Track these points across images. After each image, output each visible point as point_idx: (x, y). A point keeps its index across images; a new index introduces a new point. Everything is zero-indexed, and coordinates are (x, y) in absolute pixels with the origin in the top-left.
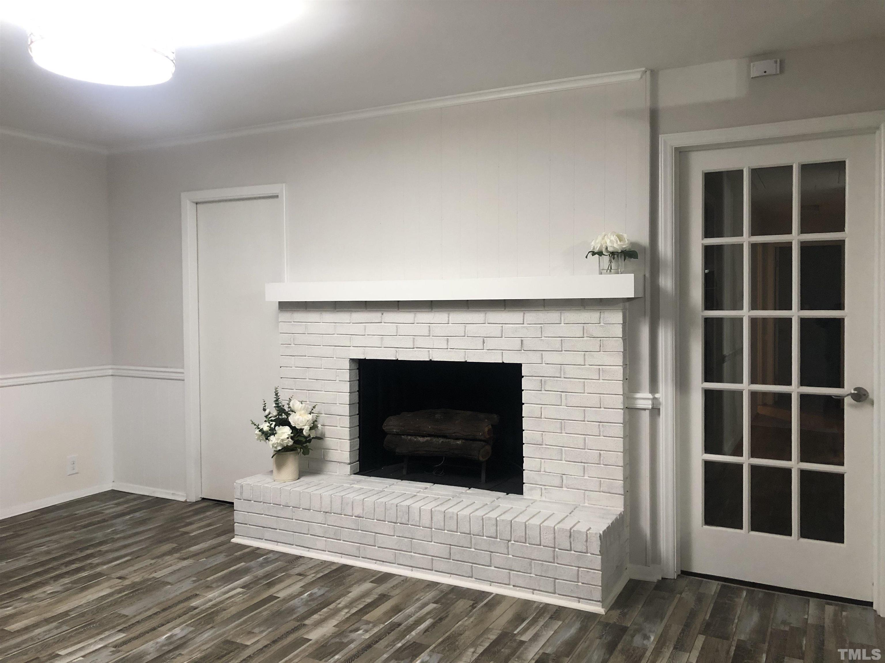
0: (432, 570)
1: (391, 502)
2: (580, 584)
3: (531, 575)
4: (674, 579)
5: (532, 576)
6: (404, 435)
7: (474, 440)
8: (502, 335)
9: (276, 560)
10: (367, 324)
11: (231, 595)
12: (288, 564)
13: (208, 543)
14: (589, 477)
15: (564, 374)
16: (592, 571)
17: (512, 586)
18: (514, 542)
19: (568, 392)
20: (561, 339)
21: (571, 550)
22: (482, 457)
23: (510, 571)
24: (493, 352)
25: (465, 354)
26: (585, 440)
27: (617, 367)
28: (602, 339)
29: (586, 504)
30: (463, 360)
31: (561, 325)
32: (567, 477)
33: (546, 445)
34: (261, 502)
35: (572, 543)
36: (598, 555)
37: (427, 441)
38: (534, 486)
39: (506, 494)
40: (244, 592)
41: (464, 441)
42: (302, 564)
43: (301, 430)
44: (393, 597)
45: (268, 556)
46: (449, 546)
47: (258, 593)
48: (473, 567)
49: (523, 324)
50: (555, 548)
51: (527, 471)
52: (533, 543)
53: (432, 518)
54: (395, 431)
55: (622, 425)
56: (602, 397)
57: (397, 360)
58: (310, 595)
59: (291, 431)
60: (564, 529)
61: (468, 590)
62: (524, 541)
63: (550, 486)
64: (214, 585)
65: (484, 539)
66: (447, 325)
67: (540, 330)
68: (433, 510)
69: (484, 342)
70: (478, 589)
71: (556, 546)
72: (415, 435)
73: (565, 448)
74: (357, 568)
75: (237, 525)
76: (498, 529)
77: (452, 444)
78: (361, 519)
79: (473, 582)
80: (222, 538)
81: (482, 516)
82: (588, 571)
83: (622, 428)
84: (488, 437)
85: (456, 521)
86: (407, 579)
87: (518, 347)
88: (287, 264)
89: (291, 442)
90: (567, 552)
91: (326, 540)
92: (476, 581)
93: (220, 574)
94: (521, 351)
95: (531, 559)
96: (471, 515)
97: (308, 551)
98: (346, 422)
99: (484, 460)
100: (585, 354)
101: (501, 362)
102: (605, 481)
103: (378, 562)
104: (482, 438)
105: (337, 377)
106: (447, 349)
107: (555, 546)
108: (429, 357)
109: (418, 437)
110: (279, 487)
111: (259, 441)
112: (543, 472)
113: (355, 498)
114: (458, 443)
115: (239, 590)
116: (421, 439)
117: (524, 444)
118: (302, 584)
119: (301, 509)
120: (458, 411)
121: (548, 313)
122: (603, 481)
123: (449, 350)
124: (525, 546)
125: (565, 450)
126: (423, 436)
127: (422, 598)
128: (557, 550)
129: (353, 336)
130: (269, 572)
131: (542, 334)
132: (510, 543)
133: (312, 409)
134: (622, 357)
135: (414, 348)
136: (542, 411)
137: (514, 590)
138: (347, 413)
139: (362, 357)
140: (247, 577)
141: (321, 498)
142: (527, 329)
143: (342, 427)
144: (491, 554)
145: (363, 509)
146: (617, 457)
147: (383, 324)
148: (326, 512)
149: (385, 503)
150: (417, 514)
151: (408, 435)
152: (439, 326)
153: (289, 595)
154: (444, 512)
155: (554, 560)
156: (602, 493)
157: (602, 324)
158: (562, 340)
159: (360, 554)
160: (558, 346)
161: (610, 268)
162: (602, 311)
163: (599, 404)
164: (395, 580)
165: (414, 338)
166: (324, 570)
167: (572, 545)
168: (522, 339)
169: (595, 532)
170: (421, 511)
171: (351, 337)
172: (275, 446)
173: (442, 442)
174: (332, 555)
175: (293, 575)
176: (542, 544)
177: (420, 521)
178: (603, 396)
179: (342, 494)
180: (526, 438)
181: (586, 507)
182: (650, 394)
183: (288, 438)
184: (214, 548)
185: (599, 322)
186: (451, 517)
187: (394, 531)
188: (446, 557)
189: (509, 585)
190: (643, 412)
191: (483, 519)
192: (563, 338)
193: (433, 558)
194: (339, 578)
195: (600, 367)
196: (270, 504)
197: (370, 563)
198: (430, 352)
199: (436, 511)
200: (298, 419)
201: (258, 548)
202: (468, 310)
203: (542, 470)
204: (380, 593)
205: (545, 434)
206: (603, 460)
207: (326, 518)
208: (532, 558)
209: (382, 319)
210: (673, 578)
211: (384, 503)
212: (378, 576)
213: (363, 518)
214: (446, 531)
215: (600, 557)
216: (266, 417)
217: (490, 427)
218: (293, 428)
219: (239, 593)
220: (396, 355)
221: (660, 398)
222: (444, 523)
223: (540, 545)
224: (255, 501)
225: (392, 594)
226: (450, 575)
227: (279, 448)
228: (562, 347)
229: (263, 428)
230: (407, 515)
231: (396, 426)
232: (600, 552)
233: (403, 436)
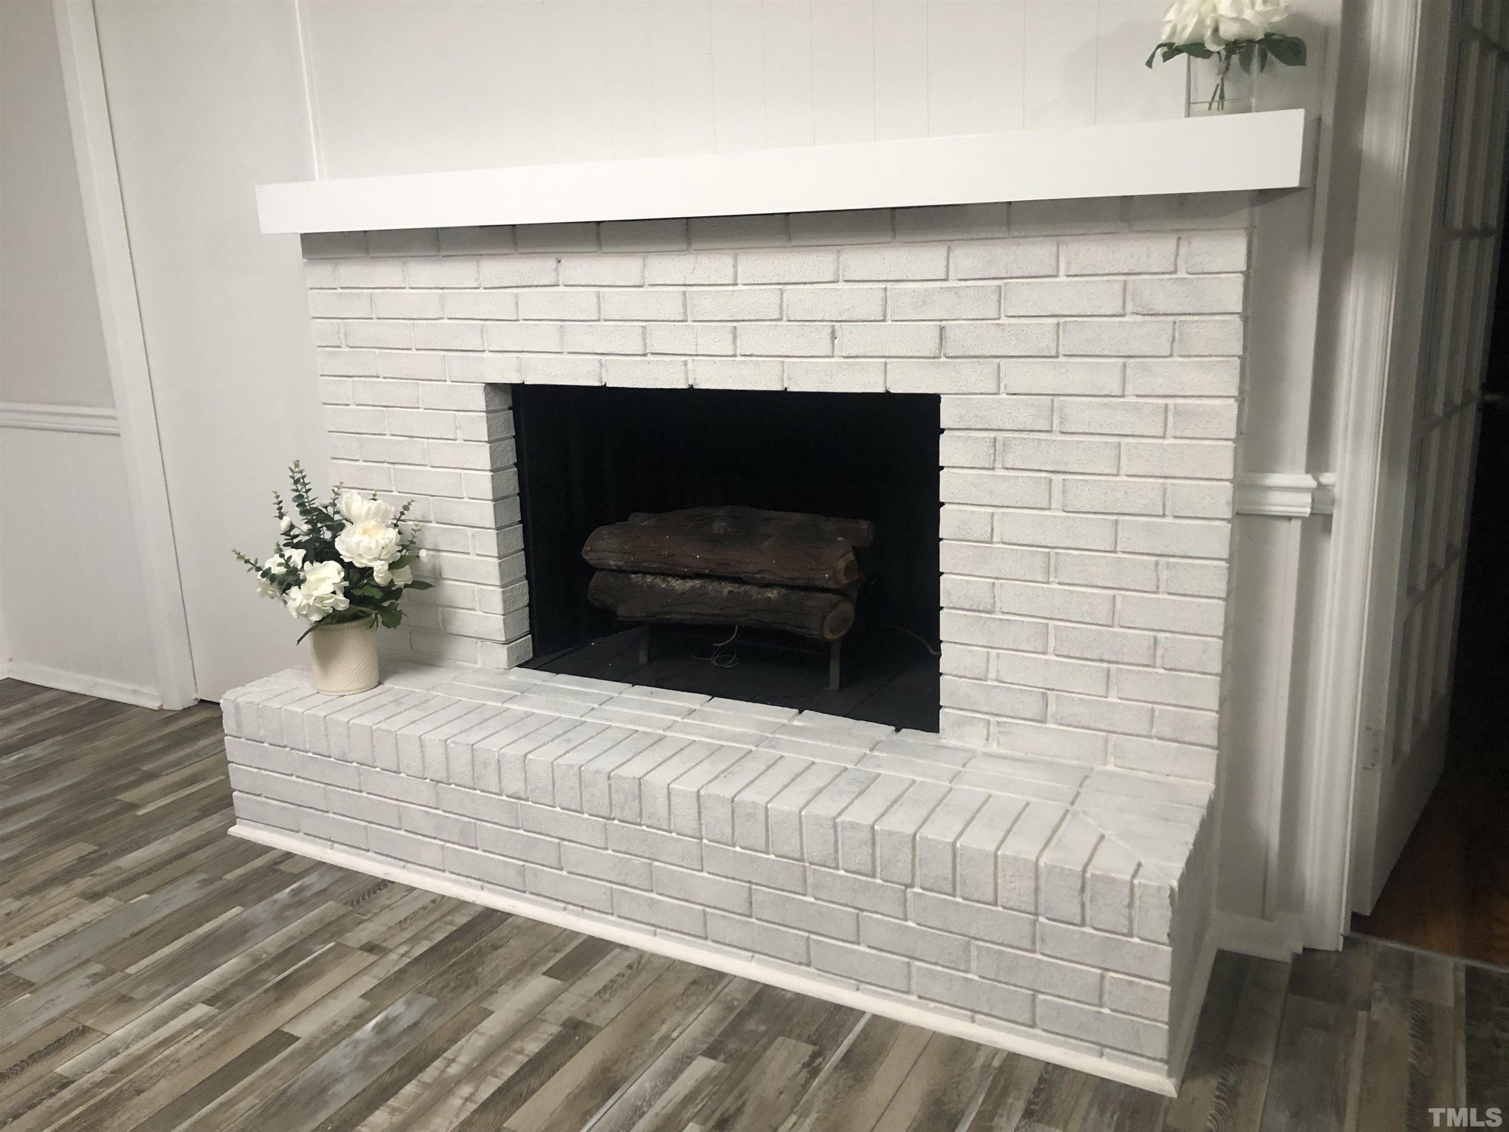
0: (706, 938)
1: (593, 766)
2: (1106, 1011)
3: (969, 976)
4: (1337, 951)
5: (972, 980)
6: (635, 573)
7: (813, 589)
8: (885, 316)
9: (323, 894)
10: (523, 290)
11: (171, 1032)
12: (351, 908)
13: (172, 837)
14: (1120, 699)
15: (1061, 423)
16: (1144, 982)
17: (914, 998)
18: (920, 891)
19: (1070, 473)
20: (1054, 320)
21: (1083, 924)
22: (831, 631)
23: (911, 961)
24: (859, 363)
25: (783, 371)
26: (1114, 604)
27: (1218, 402)
28: (1178, 319)
29: (1110, 767)
30: (777, 387)
31: (1058, 280)
32: (1058, 697)
33: (1003, 613)
34: (285, 747)
35: (1088, 906)
36: (1162, 944)
37: (693, 589)
38: (969, 714)
39: (893, 728)
40: (211, 1018)
41: (783, 591)
42: (384, 908)
43: (367, 572)
44: (600, 1029)
45: (306, 881)
46: (747, 885)
47: (244, 1023)
48: (811, 942)
49: (946, 280)
50: (1036, 914)
51: (950, 677)
52: (976, 897)
53: (700, 813)
54: (612, 563)
55: (1223, 564)
56: (1169, 488)
57: (603, 389)
58: (381, 1028)
59: (343, 574)
60: (1064, 869)
61: (800, 999)
62: (950, 891)
63: (1011, 717)
64: (138, 994)
65: (840, 876)
66: (730, 288)
67: (995, 297)
68: (702, 792)
69: (833, 337)
70: (826, 997)
71: (1041, 910)
72: (663, 574)
73: (1056, 623)
74: (519, 922)
75: (238, 797)
76: (878, 854)
77: (754, 597)
78: (522, 802)
79: (810, 976)
80: (210, 824)
81: (835, 818)
82: (1130, 983)
83: (1226, 572)
84: (845, 581)
85: (763, 824)
86: (644, 961)
87: (929, 346)
88: (317, 132)
89: (343, 604)
90: (1071, 927)
91: (443, 846)
92: (820, 976)
93: (166, 951)
94: (939, 357)
95: (969, 937)
96: (803, 813)
97: (404, 867)
98: (489, 542)
99: (836, 637)
100: (1125, 365)
101: (881, 390)
102: (1165, 711)
103: (571, 907)
104: (831, 585)
105: (459, 431)
106: (734, 356)
107: (1036, 907)
108: (687, 379)
109: (669, 579)
110: (322, 714)
111: (267, 598)
112: (992, 680)
113: (503, 750)
114: (770, 595)
115: (201, 1011)
116: (677, 585)
117: (942, 608)
118: (368, 983)
119: (377, 769)
120: (771, 513)
121: (1018, 245)
122: (1161, 710)
123: (739, 359)
124: (952, 902)
125: (1056, 627)
126: (684, 577)
127: (674, 1035)
128: (1042, 919)
129: (488, 322)
130: (294, 938)
131: (1000, 309)
132: (909, 890)
133: (402, 513)
134: (1237, 372)
135: (645, 355)
136: (996, 523)
137: (920, 1007)
138: (490, 521)
139: (516, 380)
140: (234, 961)
141: (422, 746)
142: (956, 294)
143: (481, 555)
144: (858, 915)
145: (526, 777)
146: (1205, 651)
147: (561, 289)
148: (438, 782)
149: (580, 768)
150: (662, 800)
151: (645, 573)
152: (709, 293)
153: (325, 1030)
154: (733, 801)
155: (1034, 943)
156: (1155, 741)
157: (1182, 274)
158: (1058, 324)
159: (525, 886)
160: (1046, 343)
161: (1217, 98)
162: (1184, 235)
163: (1161, 507)
164: (609, 964)
165: (644, 328)
166: (433, 932)
167: (1088, 912)
168: (943, 323)
169: (1155, 884)
170: (673, 794)
171: (482, 326)
172: (304, 612)
173: (730, 592)
174: (457, 882)
175: (353, 950)
176: (999, 902)
177: (670, 819)
178: (1173, 485)
179: (472, 738)
180: (949, 594)
181: (1111, 775)
182: (1309, 477)
183: (334, 593)
184: (182, 855)
185: (1172, 269)
186: (750, 816)
187: (606, 838)
188: (741, 911)
189: (908, 992)
190: (1284, 525)
191: (835, 826)
192: (1062, 320)
193: (707, 909)
194: (470, 956)
195: (1171, 402)
196: (307, 752)
197: (553, 908)
198: (690, 366)
199: (710, 796)
200: (358, 544)
201: (288, 855)
202: (788, 245)
203: (992, 674)
204: (565, 1016)
205: (1002, 585)
206: (1163, 656)
207: (437, 794)
208: (972, 933)
209: (557, 275)
210: (1333, 949)
211: (576, 768)
212: (568, 949)
213: (527, 800)
214: (738, 849)
215: (1169, 949)
216: (286, 533)
217: (851, 556)
218: (348, 567)
219: (196, 1025)
220: (600, 374)
221: (1333, 486)
222: (733, 828)
223: (995, 904)
224: (271, 744)
225: (597, 1020)
226: (751, 954)
227: (316, 618)
228: (1058, 345)
229: (270, 569)
230: (637, 801)
231: (614, 552)
232: (1168, 935)
233: (633, 576)
